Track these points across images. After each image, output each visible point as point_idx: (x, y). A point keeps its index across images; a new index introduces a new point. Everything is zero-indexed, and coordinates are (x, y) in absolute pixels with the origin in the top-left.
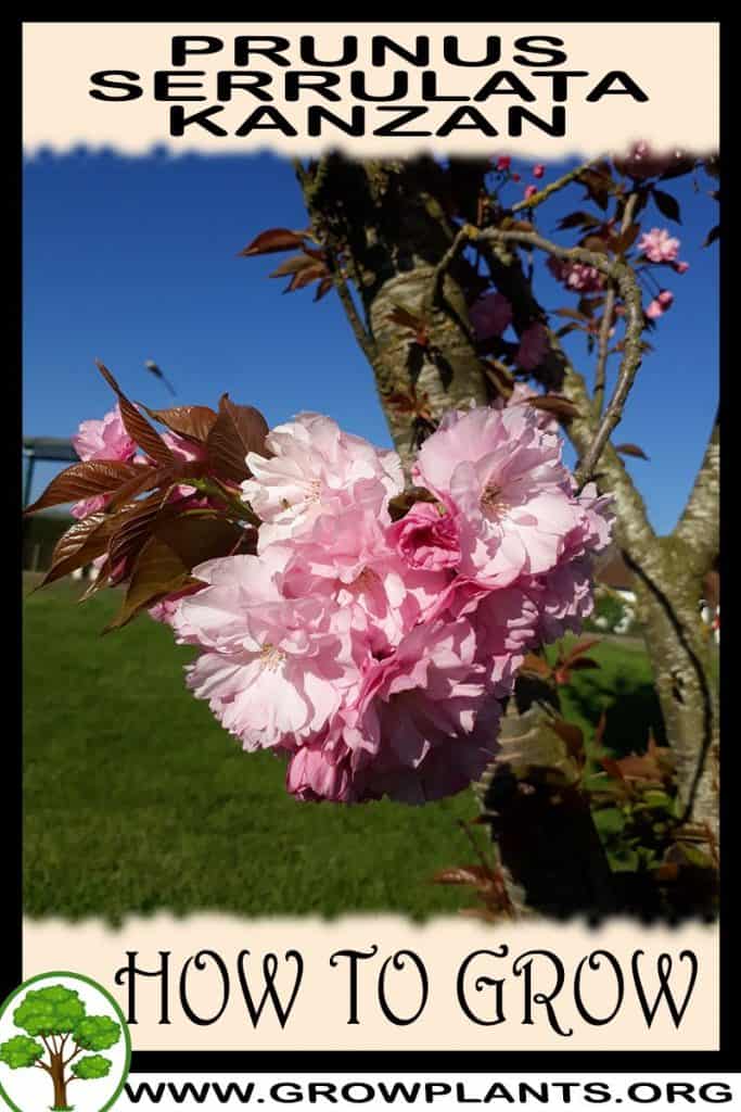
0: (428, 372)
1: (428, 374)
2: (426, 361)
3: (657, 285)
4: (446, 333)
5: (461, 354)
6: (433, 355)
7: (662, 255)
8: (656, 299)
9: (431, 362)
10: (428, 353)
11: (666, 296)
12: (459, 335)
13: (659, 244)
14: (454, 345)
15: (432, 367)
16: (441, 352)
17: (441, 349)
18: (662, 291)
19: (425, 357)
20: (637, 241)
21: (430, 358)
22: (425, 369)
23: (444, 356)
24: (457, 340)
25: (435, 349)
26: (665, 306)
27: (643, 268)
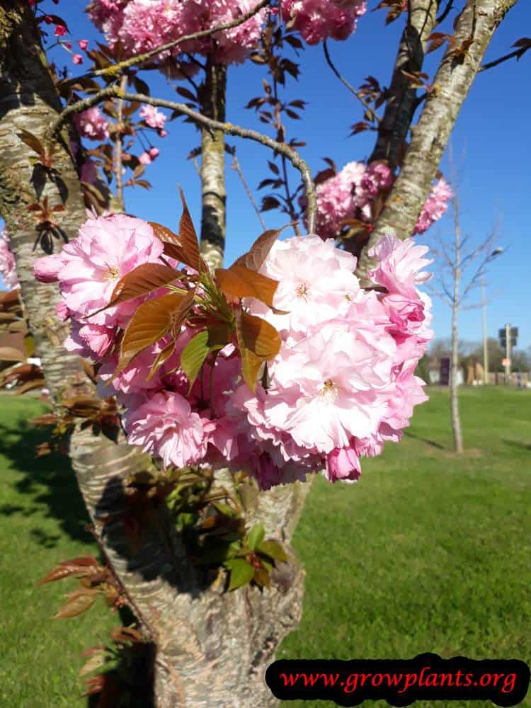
0: (51, 188)
1: (50, 190)
2: (49, 180)
3: (149, 143)
4: (61, 160)
5: (72, 177)
6: (53, 175)
7: (157, 123)
8: (148, 152)
9: (52, 181)
10: (49, 173)
11: (155, 151)
12: (69, 163)
13: (154, 115)
14: (67, 170)
15: (52, 184)
16: (60, 174)
17: (58, 170)
18: (152, 148)
19: (47, 176)
20: (139, 110)
21: (51, 177)
22: (48, 185)
23: (61, 177)
24: (68, 166)
25: (54, 171)
26: (153, 158)
27: (140, 129)
